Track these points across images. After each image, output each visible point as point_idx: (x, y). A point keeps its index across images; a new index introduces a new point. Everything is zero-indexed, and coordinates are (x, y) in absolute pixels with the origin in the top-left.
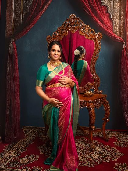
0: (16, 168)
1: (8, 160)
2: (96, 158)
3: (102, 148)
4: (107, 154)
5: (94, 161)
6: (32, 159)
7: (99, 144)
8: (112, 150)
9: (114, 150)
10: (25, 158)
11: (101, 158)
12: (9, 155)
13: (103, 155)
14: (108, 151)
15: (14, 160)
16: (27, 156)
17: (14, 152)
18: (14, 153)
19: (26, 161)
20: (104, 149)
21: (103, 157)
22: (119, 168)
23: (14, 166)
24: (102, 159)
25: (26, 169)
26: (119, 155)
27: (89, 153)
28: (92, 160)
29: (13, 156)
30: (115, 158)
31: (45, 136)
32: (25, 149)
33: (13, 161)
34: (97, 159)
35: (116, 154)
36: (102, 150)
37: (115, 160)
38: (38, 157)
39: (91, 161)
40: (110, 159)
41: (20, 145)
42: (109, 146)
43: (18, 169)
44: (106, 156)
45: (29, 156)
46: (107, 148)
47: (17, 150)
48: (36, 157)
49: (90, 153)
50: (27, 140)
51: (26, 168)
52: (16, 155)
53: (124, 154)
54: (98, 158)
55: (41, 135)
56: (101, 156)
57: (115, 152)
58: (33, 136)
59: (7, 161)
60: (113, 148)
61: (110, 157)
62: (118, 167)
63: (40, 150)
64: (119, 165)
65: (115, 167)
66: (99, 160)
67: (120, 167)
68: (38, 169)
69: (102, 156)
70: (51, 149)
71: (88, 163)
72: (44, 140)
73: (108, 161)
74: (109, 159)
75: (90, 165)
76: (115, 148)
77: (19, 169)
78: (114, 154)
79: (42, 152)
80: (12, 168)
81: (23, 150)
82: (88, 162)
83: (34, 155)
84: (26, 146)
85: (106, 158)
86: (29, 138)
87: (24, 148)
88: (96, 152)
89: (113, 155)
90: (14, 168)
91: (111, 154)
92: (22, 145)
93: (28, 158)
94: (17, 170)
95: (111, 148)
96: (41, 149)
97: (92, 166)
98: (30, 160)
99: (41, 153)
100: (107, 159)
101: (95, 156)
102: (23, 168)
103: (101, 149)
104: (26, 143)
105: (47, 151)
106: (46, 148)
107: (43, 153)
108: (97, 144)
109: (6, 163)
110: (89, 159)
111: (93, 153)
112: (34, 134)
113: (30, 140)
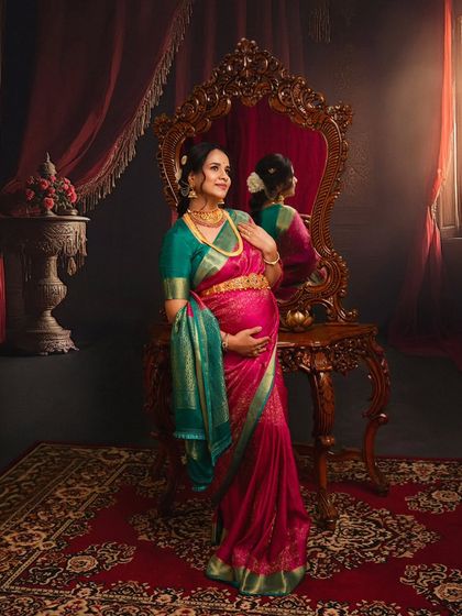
0: (55, 588)
1: (24, 562)
2: (338, 549)
3: (364, 518)
4: (382, 538)
5: (333, 560)
6: (112, 558)
7: (354, 503)
8: (399, 525)
9: (408, 523)
10: (84, 554)
11: (359, 549)
12: (27, 548)
13: (367, 541)
14: (386, 526)
15: (46, 562)
16: (92, 548)
17: (44, 536)
18: (45, 540)
19: (90, 563)
20: (370, 520)
21: (366, 547)
22: (419, 581)
23: (48, 580)
24: (363, 553)
25: (88, 590)
26: (422, 537)
27: (316, 534)
28: (323, 555)
29: (42, 548)
30: (406, 549)
31: (154, 481)
32: (83, 525)
33: (42, 565)
34: (344, 555)
35: (412, 536)
36: (362, 524)
37: (408, 554)
38: (132, 550)
39: (321, 561)
40: (391, 552)
41: (62, 513)
42: (388, 510)
43: (59, 590)
44: (376, 543)
45: (98, 548)
46: (381, 516)
47: (55, 532)
48: (123, 550)
49: (319, 535)
50: (88, 497)
51: (88, 586)
52: (51, 545)
53: (439, 537)
54: (347, 551)
55: (139, 480)
56: (356, 545)
57: (410, 529)
58: (112, 484)
59: (20, 566)
60: (403, 518)
61: (390, 545)
62: (417, 577)
63: (138, 528)
64: (418, 571)
65: (407, 578)
66: (350, 557)
67: (422, 577)
68: (131, 589)
69: (360, 542)
70: (176, 525)
71: (312, 566)
72: (151, 496)
73: (383, 559)
74: (387, 553)
75: (318, 571)
76: (410, 518)
77: (65, 589)
78: (404, 535)
79: (147, 533)
80: (38, 586)
81: (76, 530)
82: (311, 564)
83: (116, 546)
84: (88, 516)
85: (376, 548)
86: (96, 489)
87: (80, 522)
88: (341, 531)
89: (400, 541)
90: (49, 586)
91: (395, 535)
92: (71, 514)
93: (94, 554)
94: (56, 592)
95: (394, 518)
96: (141, 524)
97: (323, 575)
98: (101, 562)
99: (144, 537)
100: (377, 553)
101: (336, 543)
102: (78, 586)
103: (360, 521)
104: (86, 504)
105: (164, 531)
106: (159, 521)
107: (149, 538)
108: (345, 506)
109: (18, 573)
110: (317, 552)
111: (331, 535)
112: (115, 475)
113: (101, 495)
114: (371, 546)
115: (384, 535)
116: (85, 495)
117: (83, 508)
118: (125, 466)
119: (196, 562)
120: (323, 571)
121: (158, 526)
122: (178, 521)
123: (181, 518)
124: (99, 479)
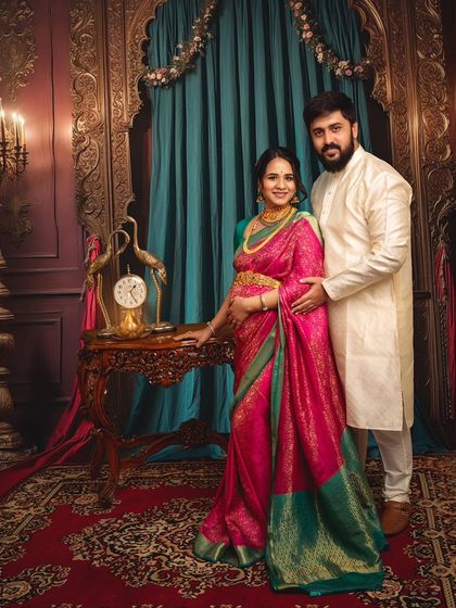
6: (45, 582)
10: (17, 580)
16: (26, 572)
19: (23, 589)
31: (89, 499)
32: (17, 549)
38: (66, 572)
39: (255, 567)
45: (32, 572)
48: (57, 573)
50: (23, 520)
55: (75, 498)
58: (48, 504)
63: (73, 549)
70: (112, 542)
71: (246, 574)
72: (87, 514)
75: (253, 578)
79: (82, 552)
81: (11, 555)
83: (50, 568)
84: (23, 539)
86: (32, 510)
87: (14, 546)
93: (28, 579)
96: (76, 542)
97: (258, 583)
98: (35, 587)
99: (79, 557)
104: (20, 528)
105: (99, 548)
106: (94, 539)
107: (84, 557)
112: (51, 495)
113: (36, 517)
116: (20, 517)
117: (18, 531)
118: (60, 486)
119: (131, 579)
120: (258, 579)
121: (93, 544)
122: (113, 538)
123: (116, 534)
124: (35, 500)
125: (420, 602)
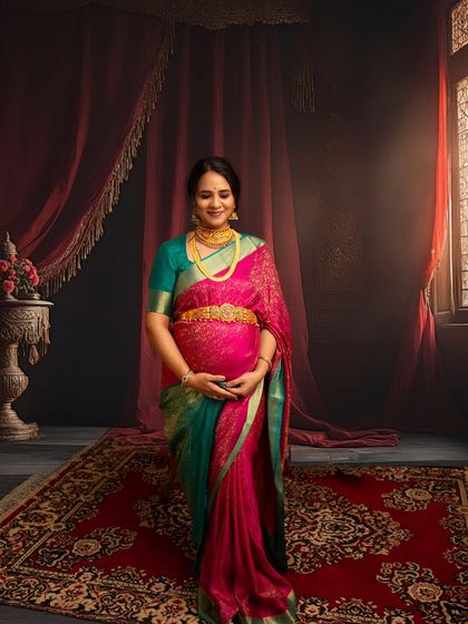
0: (59, 571)
1: (35, 542)
2: (320, 544)
3: (344, 513)
4: (360, 534)
5: (315, 554)
6: (114, 543)
7: (336, 498)
8: (376, 521)
9: (384, 519)
10: (89, 538)
11: (341, 544)
12: (40, 528)
13: (346, 537)
14: (364, 522)
15: (55, 543)
16: (98, 532)
17: (56, 517)
18: (56, 522)
19: (94, 547)
20: (350, 516)
21: (346, 543)
22: (394, 580)
23: (55, 562)
24: (343, 549)
25: (90, 575)
26: (397, 535)
27: (300, 528)
28: (307, 550)
29: (53, 530)
30: (382, 546)
31: (156, 469)
32: (91, 509)
33: (51, 548)
34: (325, 550)
35: (387, 533)
36: (343, 520)
37: (384, 552)
38: (133, 536)
39: (304, 555)
40: (368, 548)
41: (75, 495)
42: (366, 505)
43: (63, 572)
44: (356, 538)
45: (103, 532)
46: (359, 511)
47: (66, 513)
48: (125, 536)
49: (304, 529)
50: (99, 481)
51: (90, 571)
52: (60, 527)
53: (412, 535)
54: (328, 546)
55: (145, 466)
56: (337, 540)
57: (386, 526)
58: (122, 468)
59: (31, 546)
60: (379, 515)
61: (368, 541)
62: (392, 575)
63: (141, 514)
64: (393, 569)
65: (383, 576)
66: (331, 552)
67: (397, 575)
68: (129, 575)
69: (340, 538)
70: (175, 513)
71: (296, 560)
72: (154, 483)
73: (361, 556)
74: (364, 549)
75: (302, 566)
76: (385, 515)
77: (70, 572)
78: (380, 532)
79: (148, 519)
80: (45, 568)
81: (85, 513)
82: (295, 557)
83: (119, 530)
84: (97, 500)
85: (355, 544)
86: (107, 474)
87: (88, 504)
88: (323, 526)
89: (377, 538)
90: (54, 569)
91: (372, 532)
92: (82, 497)
93: (99, 538)
94: (61, 574)
95: (371, 514)
96: (144, 509)
97: (306, 570)
98: (104, 546)
99: (144, 524)
100: (356, 549)
101: (320, 538)
102: (81, 570)
103: (341, 517)
104: (96, 488)
105: (163, 518)
106: (159, 508)
107: (150, 523)
108: (328, 501)
109: (29, 553)
110: (300, 545)
111: (314, 529)
112: (125, 461)
113: (111, 480)
114: (351, 542)
115: (361, 530)
116: (96, 479)
117: (93, 492)
118: (132, 454)
119: (190, 551)
120: (306, 566)
121: (159, 512)
122: (176, 509)
123: (179, 506)
124: (110, 465)
125: (460, 609)
